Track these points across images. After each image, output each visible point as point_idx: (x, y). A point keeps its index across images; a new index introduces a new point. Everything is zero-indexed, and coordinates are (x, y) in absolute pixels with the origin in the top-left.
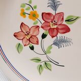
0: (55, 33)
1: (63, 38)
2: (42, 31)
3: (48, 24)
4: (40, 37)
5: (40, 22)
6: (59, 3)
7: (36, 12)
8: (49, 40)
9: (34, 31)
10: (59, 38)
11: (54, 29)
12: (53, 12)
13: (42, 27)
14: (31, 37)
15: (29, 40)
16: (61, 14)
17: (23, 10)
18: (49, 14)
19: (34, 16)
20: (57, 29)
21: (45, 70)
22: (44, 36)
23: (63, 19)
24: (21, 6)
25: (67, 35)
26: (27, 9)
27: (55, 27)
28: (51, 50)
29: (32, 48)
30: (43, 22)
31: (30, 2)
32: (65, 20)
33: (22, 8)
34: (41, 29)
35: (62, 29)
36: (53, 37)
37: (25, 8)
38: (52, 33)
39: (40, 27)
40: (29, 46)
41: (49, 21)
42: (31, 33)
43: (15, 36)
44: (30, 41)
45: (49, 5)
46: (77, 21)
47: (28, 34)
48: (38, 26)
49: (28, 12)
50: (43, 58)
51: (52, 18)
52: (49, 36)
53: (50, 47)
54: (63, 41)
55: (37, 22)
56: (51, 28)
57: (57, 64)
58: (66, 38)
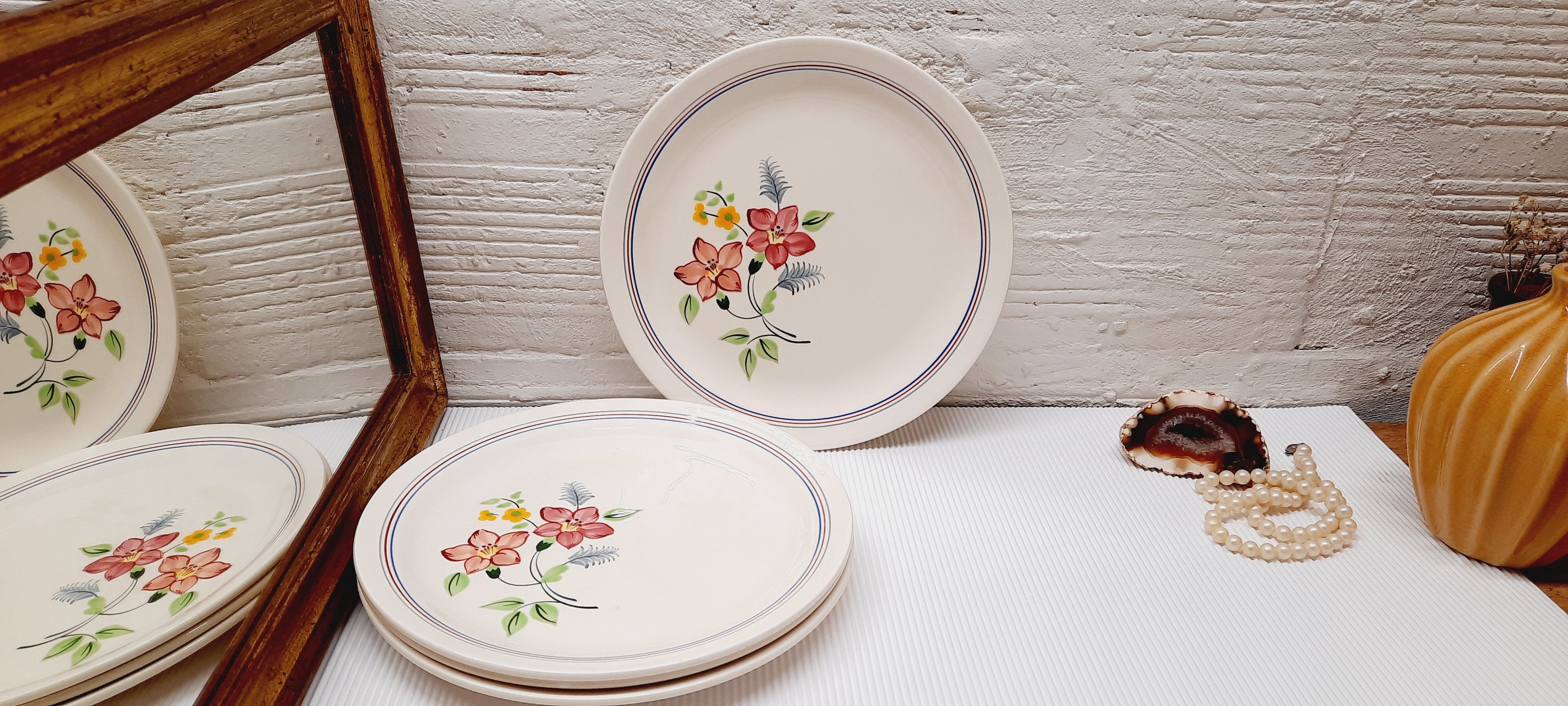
0: (780, 259)
1: (801, 265)
2: (749, 254)
3: (765, 236)
4: (743, 270)
5: (743, 231)
6: (785, 185)
7: (733, 208)
8: (768, 275)
9: (727, 260)
10: (790, 268)
11: (779, 244)
12: (773, 207)
13: (748, 244)
14: (721, 274)
15: (716, 282)
16: (792, 210)
17: (700, 207)
18: (764, 211)
19: (727, 218)
20: (785, 245)
21: (761, 362)
22: (754, 267)
23: (797, 219)
24: (696, 199)
25: (808, 258)
26: (710, 204)
27: (781, 240)
28: (774, 302)
29: (724, 304)
30: (750, 231)
31: (719, 186)
32: (800, 222)
33: (698, 202)
34: (746, 250)
35: (796, 245)
36: (776, 266)
37: (705, 203)
38: (774, 257)
39: (744, 244)
40: (715, 298)
41: (766, 227)
42: (722, 262)
43: (678, 275)
44: (718, 285)
45: (764, 190)
46: (829, 221)
47: (714, 267)
48: (739, 243)
49: (714, 210)
50: (756, 329)
51: (772, 220)
52: (766, 266)
53: (772, 295)
54: (803, 274)
55: (736, 234)
56: (770, 245)
57: (791, 338)
58: (807, 267)
